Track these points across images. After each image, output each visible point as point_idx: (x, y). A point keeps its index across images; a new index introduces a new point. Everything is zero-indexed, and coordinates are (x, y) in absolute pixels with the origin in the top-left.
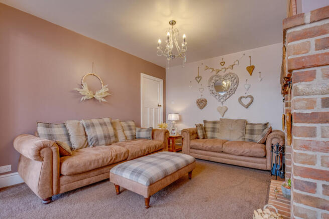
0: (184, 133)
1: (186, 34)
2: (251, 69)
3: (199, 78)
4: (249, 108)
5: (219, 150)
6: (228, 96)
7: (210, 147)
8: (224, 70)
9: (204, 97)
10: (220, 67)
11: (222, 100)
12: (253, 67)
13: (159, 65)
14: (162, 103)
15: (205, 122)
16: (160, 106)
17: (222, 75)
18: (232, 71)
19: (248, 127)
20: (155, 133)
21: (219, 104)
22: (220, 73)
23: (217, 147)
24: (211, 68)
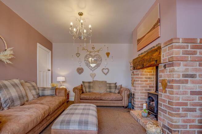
0: (76, 90)
1: (91, 25)
2: (108, 54)
3: (78, 55)
4: (107, 75)
5: (99, 99)
6: (96, 68)
7: (94, 97)
8: (94, 52)
9: (82, 67)
10: (92, 50)
11: (93, 70)
12: (109, 53)
13: (49, 40)
14: (50, 69)
15: (83, 82)
16: (50, 70)
17: (93, 55)
18: (98, 54)
19: (108, 85)
20: (57, 91)
21: (91, 72)
22: (91, 54)
23: (98, 97)
24: (86, 50)
